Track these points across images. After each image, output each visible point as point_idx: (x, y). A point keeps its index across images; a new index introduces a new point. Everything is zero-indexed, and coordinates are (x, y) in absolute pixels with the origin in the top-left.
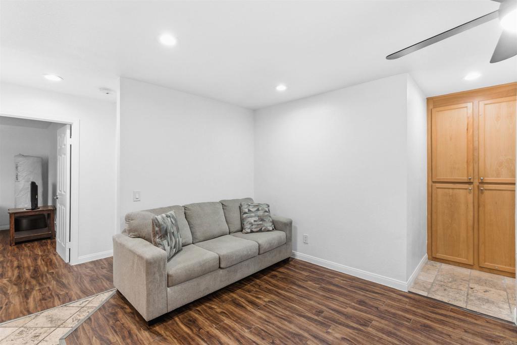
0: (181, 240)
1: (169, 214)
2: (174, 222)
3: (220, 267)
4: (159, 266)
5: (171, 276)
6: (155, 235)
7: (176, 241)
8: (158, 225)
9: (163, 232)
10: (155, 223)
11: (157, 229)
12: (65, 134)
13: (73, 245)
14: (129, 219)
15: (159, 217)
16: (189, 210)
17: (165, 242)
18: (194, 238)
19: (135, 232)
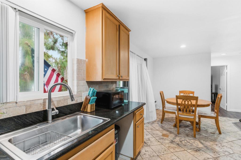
12: (225, 69)
13: (228, 104)
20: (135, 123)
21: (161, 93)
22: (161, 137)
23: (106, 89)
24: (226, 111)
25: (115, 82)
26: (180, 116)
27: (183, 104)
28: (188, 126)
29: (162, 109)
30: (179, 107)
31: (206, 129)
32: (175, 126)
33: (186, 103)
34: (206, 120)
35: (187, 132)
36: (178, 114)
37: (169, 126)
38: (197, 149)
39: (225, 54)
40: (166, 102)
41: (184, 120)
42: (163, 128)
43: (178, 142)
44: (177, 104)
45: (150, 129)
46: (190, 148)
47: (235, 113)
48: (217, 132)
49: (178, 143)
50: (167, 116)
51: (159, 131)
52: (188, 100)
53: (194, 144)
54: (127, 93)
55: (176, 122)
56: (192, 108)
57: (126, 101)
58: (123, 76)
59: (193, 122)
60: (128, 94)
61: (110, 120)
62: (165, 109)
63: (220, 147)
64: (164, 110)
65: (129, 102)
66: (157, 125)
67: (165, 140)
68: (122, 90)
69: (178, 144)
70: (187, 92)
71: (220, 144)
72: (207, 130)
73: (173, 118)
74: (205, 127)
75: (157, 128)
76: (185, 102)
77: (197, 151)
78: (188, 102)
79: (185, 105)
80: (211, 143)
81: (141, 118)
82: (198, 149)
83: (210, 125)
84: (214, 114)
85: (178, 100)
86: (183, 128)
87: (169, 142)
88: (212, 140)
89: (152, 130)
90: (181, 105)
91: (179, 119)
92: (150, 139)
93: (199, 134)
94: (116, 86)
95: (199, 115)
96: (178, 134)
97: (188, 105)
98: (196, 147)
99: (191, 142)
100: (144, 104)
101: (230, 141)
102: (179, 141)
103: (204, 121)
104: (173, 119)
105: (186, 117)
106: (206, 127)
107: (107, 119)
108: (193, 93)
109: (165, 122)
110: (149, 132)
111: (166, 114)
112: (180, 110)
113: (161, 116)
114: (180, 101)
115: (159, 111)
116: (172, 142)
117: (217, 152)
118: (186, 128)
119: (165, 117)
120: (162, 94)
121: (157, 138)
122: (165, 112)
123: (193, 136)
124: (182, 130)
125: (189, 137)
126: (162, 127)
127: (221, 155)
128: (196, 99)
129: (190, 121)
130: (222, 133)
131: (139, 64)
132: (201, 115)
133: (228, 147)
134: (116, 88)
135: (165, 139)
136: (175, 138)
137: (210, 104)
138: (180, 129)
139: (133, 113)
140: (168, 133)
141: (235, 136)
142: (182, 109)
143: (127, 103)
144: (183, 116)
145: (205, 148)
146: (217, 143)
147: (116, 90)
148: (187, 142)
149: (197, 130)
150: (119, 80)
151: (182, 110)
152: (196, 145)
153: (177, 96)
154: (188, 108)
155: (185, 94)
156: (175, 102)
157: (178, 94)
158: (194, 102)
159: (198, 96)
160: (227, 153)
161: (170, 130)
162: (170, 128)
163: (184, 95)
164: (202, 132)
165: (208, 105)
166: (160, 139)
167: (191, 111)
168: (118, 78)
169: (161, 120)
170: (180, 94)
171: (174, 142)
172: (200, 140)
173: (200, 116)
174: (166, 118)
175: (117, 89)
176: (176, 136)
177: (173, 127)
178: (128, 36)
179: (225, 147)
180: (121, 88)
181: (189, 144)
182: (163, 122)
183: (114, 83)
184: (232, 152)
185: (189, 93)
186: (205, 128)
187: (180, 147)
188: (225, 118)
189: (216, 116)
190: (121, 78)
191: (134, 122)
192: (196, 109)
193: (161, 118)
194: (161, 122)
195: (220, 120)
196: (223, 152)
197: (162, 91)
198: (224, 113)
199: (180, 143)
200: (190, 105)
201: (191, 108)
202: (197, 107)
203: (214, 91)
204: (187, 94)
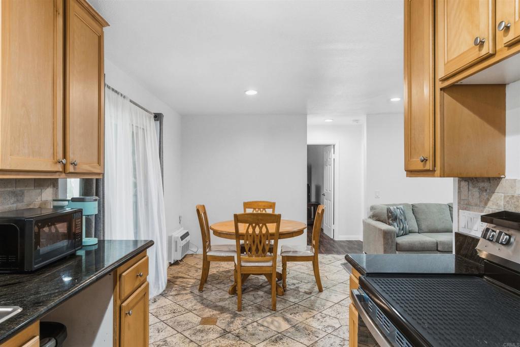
0: (407, 226)
1: (399, 207)
2: (402, 213)
3: (437, 250)
4: (391, 235)
5: (399, 244)
6: (389, 217)
7: (403, 226)
8: (391, 213)
9: (394, 218)
10: (389, 211)
11: (390, 214)
12: (330, 151)
13: (336, 227)
14: (372, 208)
15: (392, 208)
16: (416, 207)
17: (395, 224)
18: (419, 229)
19: (376, 217)
20: (119, 302)
21: (200, 210)
22: (199, 327)
23: (15, 205)
24: (332, 242)
25: (54, 183)
26: (243, 264)
27: (250, 235)
28: (261, 285)
29: (202, 253)
30: (242, 242)
31: (297, 285)
32: (233, 292)
33: (257, 230)
34: (297, 267)
35: (259, 300)
36: (239, 260)
37: (219, 295)
38: (277, 336)
39: (331, 121)
40: (211, 232)
41: (252, 274)
42: (205, 301)
43: (237, 331)
44: (238, 236)
45: (168, 312)
46: (262, 338)
47: (345, 244)
48: (315, 289)
49: (238, 333)
50: (214, 268)
51: (194, 312)
52: (261, 225)
53: (272, 327)
54: (96, 215)
55: (236, 282)
56: (269, 242)
57: (90, 241)
58: (77, 162)
59: (271, 274)
60: (99, 218)
61: (20, 310)
62: (210, 250)
63: (319, 319)
64: (208, 254)
65: (101, 243)
66: (189, 296)
67: (207, 334)
68: (78, 206)
69: (238, 336)
70: (260, 204)
71: (320, 314)
72: (298, 287)
73: (229, 271)
74: (295, 281)
75: (189, 306)
76: (254, 229)
77: (278, 339)
78: (261, 229)
79: (253, 237)
80: (305, 315)
81: (140, 286)
82: (280, 335)
83: (305, 276)
84: (311, 250)
85: (240, 225)
86: (251, 293)
87: (218, 335)
88: (306, 309)
89: (176, 315)
90: (245, 237)
91: (242, 273)
92: (168, 340)
93: (283, 301)
94: (56, 194)
95: (282, 256)
96: (240, 309)
97: (261, 236)
98: (276, 333)
99: (265, 324)
100: (150, 244)
101: (336, 302)
102: (240, 326)
103: (294, 268)
104: (230, 274)
105: (257, 264)
106: (297, 281)
107: (10, 309)
108: (272, 205)
109: (209, 286)
110: (167, 320)
111: (213, 264)
112: (242, 249)
113: (200, 272)
114: (243, 228)
115: (195, 258)
116: (224, 333)
117: (313, 333)
118: (257, 293)
119: (210, 273)
120: (201, 214)
121: (187, 334)
122: (209, 259)
123: (271, 308)
124: (248, 298)
125: (263, 311)
126: (202, 301)
127: (321, 336)
128: (276, 219)
129: (265, 275)
130: (324, 289)
131: (137, 127)
132: (287, 256)
133: (333, 315)
134: (54, 200)
135: (207, 332)
136: (232, 322)
137: (305, 228)
138: (243, 296)
139: (112, 273)
140: (215, 312)
141: (344, 291)
142: (249, 245)
143: (94, 248)
144: (251, 263)
145: (293, 330)
146: (315, 312)
147: (55, 208)
148: (259, 325)
149: (279, 291)
150: (63, 175)
151: (247, 249)
152: (276, 328)
153: (236, 216)
154: (260, 242)
155: (257, 209)
156: (233, 230)
157: (240, 211)
158: (272, 227)
159: (279, 213)
160: (330, 330)
161: (221, 304)
162: (221, 300)
163: (255, 212)
164: (290, 295)
165: (300, 232)
166: (194, 334)
167: (267, 248)
168: (61, 170)
169: (200, 282)
170: (245, 211)
171: (230, 332)
172: (284, 313)
173: (286, 259)
174: (213, 276)
175: (56, 203)
176: (235, 315)
177: (227, 296)
178: (100, 39)
179: (327, 318)
180: (74, 200)
181: (262, 328)
182: (205, 285)
183: (48, 187)
184: (337, 326)
185: (264, 206)
186: (295, 285)
187: (243, 342)
188: (330, 256)
189: (313, 255)
190: (71, 169)
191: (115, 301)
192: (276, 243)
193: (200, 278)
194: (198, 287)
195: (323, 261)
196: (324, 330)
197: (202, 204)
198: (329, 246)
199: (242, 331)
200: (264, 235)
201: (267, 242)
202: (280, 238)
203: (313, 200)
204: (259, 209)
